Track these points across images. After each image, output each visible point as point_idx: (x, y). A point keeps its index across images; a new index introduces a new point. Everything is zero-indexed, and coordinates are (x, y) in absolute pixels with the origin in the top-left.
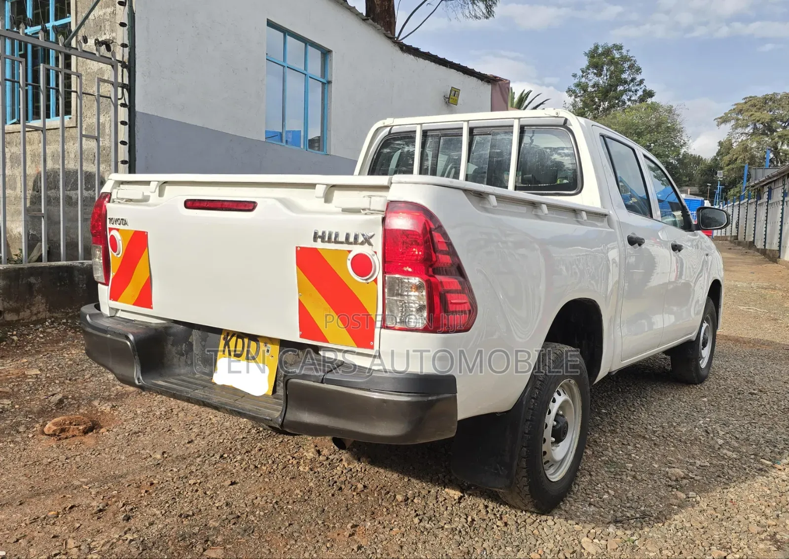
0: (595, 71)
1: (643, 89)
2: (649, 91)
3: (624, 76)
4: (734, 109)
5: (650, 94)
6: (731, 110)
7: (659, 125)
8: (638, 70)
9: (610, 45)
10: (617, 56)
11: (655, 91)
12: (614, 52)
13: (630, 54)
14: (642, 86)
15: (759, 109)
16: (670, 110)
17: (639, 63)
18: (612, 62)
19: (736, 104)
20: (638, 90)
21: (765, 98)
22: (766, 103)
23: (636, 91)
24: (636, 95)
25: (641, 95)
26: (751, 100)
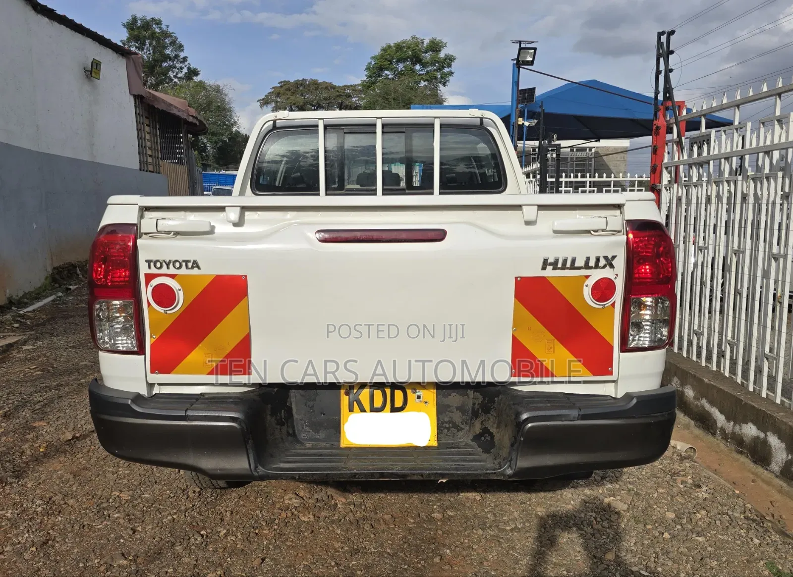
0: (137, 45)
1: (187, 67)
2: (194, 69)
3: (168, 52)
4: (273, 92)
5: (195, 73)
6: (270, 93)
7: (209, 104)
8: (180, 47)
9: (148, 18)
10: (157, 30)
11: (199, 70)
12: (154, 26)
13: (170, 30)
14: (186, 63)
15: (293, 93)
16: (218, 90)
17: (181, 40)
18: (153, 36)
19: (273, 88)
20: (183, 68)
21: (297, 83)
22: (298, 88)
23: (181, 68)
24: (181, 72)
25: (186, 73)
26: (285, 85)
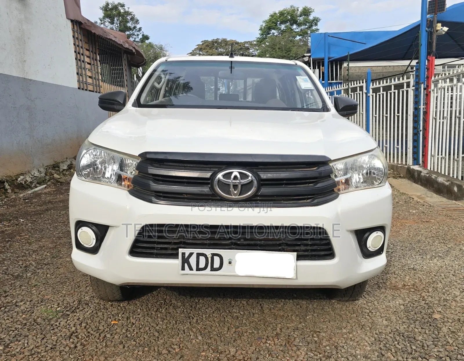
0: (109, 20)
1: (142, 34)
2: (146, 36)
3: (129, 25)
4: (197, 48)
5: (147, 38)
6: (195, 49)
8: (137, 22)
9: (116, 3)
10: (122, 11)
11: (149, 36)
12: (120, 8)
13: (130, 10)
14: (141, 32)
15: (211, 48)
16: (161, 48)
17: (137, 17)
18: (119, 14)
19: (197, 45)
20: (139, 35)
21: (213, 41)
22: (213, 44)
23: (138, 35)
24: (138, 37)
25: (141, 38)
26: (205, 43)
